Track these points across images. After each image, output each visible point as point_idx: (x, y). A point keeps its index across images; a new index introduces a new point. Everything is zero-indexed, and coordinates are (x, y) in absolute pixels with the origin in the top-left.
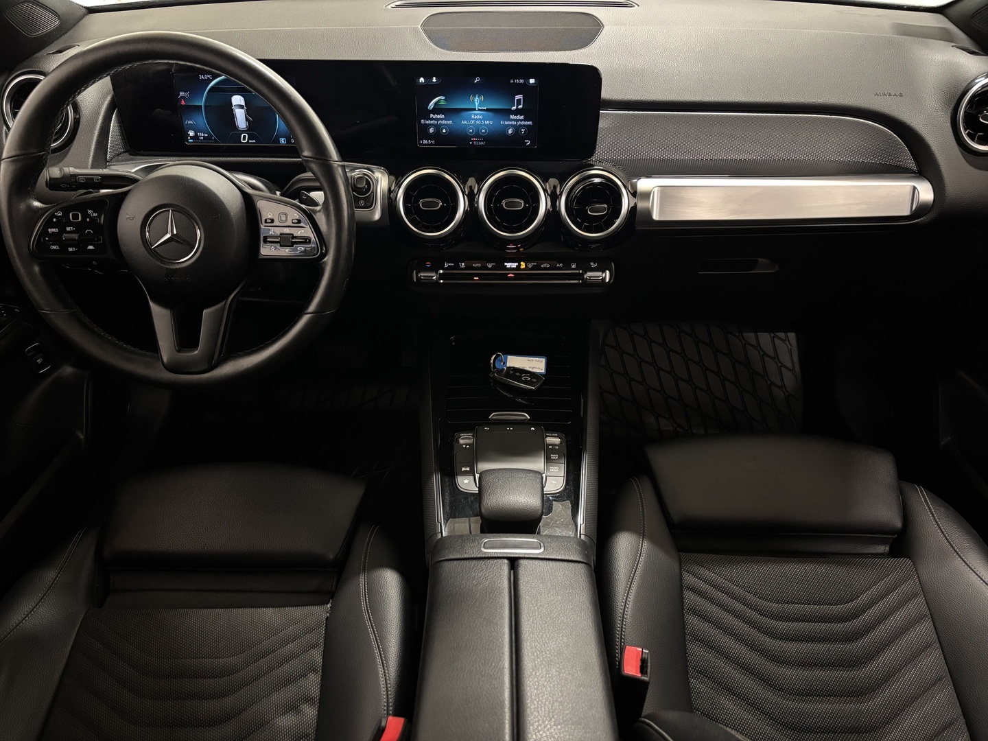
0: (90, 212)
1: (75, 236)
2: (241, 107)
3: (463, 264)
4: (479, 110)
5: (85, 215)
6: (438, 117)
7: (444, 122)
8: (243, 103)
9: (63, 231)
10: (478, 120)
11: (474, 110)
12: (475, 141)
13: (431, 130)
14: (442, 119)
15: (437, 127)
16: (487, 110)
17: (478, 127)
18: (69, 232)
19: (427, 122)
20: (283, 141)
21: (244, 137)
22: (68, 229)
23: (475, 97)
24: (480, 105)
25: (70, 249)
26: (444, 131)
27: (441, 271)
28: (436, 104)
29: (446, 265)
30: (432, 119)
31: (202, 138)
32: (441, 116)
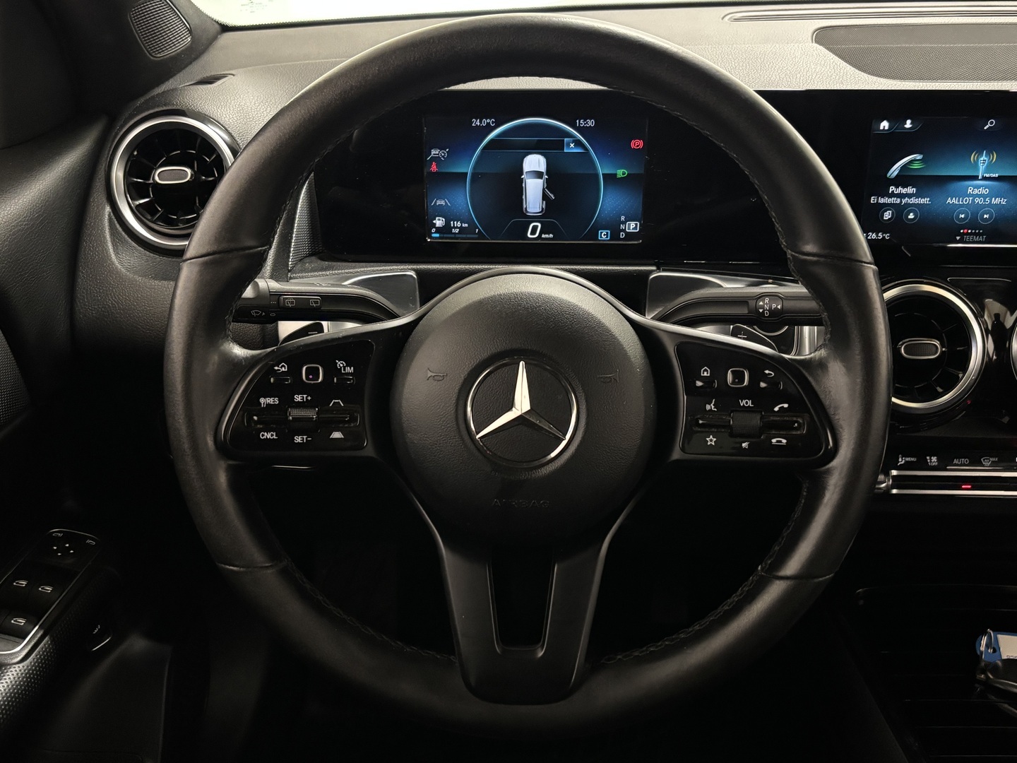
0: (340, 364)
1: (312, 414)
2: (538, 175)
3: (934, 459)
4: (984, 179)
5: (331, 371)
6: (904, 191)
7: (913, 201)
8: (543, 168)
9: (287, 402)
10: (979, 196)
11: (975, 178)
12: (967, 234)
13: (887, 215)
14: (910, 196)
15: (900, 210)
16: (1000, 179)
17: (976, 210)
18: (300, 405)
19: (882, 201)
20: (604, 235)
21: (535, 229)
22: (298, 398)
23: (981, 154)
24: (988, 170)
25: (298, 439)
26: (911, 216)
27: (894, 473)
28: (904, 167)
29: (901, 461)
30: (893, 195)
31: (457, 231)
32: (910, 190)
